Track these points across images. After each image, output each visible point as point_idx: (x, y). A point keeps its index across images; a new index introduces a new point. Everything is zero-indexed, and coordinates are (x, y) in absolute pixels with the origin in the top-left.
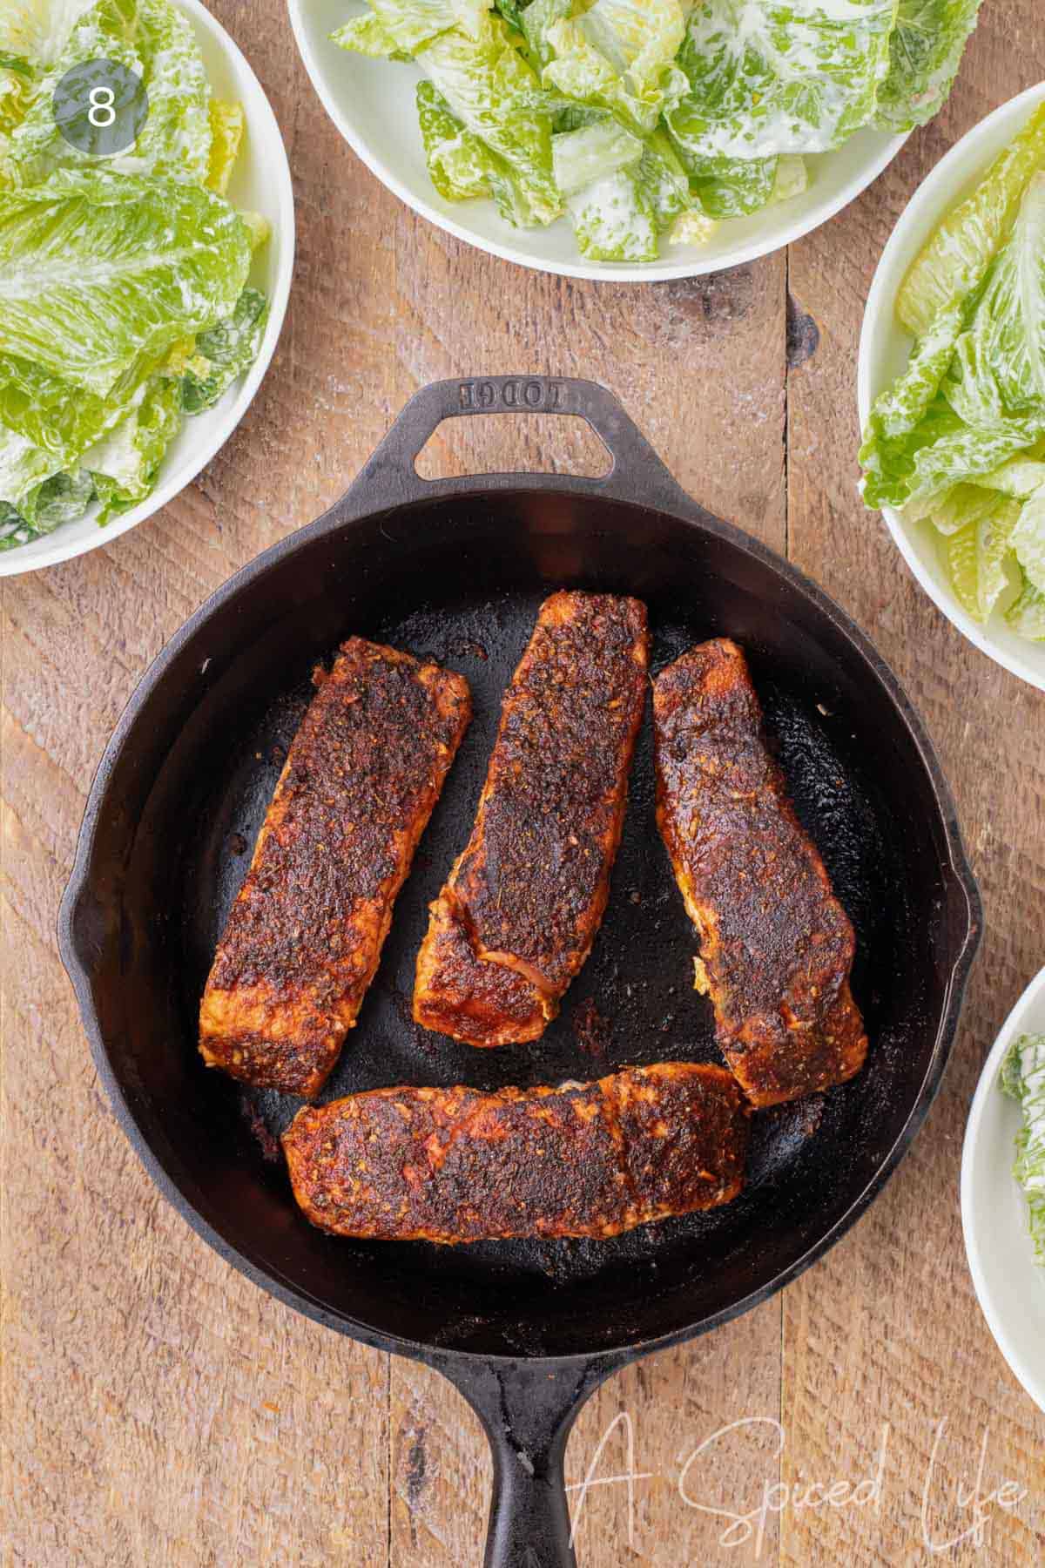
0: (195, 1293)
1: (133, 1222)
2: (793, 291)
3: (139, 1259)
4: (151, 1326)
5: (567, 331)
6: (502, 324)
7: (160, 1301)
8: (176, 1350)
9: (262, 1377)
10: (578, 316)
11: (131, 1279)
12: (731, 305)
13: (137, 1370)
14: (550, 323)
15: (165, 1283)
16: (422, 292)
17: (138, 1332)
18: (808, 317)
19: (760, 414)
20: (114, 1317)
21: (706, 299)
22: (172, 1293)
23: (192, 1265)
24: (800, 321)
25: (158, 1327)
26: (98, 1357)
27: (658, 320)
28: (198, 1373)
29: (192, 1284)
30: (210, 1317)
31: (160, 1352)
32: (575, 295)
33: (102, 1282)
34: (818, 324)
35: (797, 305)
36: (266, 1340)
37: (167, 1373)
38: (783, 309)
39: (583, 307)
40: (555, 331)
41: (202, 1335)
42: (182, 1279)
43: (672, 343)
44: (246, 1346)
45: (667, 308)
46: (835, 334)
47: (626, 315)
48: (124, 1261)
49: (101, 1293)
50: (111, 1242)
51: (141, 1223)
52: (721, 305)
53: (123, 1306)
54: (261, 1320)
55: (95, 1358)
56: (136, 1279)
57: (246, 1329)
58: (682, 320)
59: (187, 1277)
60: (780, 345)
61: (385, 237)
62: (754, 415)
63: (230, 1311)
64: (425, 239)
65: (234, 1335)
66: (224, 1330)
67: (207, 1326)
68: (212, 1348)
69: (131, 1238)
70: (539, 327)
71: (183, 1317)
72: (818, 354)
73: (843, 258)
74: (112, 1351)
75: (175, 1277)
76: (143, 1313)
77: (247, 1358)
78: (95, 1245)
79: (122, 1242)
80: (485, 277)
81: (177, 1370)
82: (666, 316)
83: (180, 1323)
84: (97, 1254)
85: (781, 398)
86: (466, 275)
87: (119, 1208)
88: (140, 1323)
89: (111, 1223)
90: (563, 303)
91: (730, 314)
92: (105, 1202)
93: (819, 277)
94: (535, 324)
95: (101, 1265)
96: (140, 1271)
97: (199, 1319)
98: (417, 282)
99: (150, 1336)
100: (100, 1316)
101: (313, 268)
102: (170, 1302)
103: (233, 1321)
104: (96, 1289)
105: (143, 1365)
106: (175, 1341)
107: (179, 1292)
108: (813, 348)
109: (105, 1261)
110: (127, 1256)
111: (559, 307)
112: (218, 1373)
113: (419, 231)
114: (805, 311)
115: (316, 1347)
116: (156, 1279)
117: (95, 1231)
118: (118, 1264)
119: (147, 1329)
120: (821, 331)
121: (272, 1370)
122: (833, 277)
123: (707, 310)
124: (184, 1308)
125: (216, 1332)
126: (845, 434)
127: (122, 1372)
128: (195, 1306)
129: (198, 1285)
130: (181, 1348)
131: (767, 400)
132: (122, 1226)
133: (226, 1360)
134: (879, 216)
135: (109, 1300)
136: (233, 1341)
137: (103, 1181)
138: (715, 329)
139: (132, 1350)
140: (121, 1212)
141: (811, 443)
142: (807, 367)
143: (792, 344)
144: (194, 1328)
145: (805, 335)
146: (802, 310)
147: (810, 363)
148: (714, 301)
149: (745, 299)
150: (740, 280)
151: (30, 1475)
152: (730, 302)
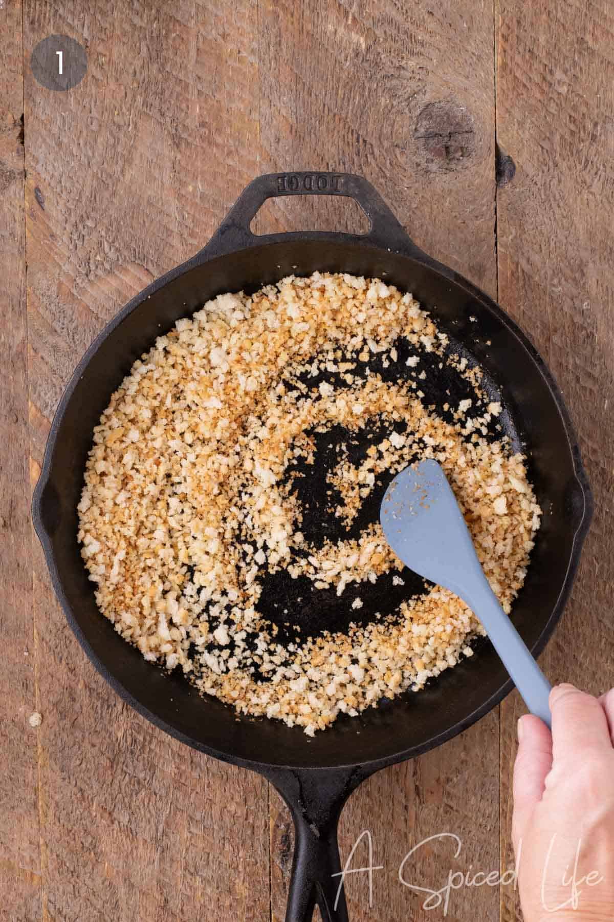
0: (153, 747)
1: (115, 705)
2: (499, 142)
3: (119, 728)
4: (127, 766)
5: (363, 167)
6: (325, 164)
7: (132, 752)
8: (142, 781)
9: (193, 795)
10: (370, 159)
11: (114, 739)
12: (462, 151)
13: (119, 793)
14: (353, 163)
15: (134, 741)
16: (276, 144)
17: (119, 771)
18: (509, 157)
19: (481, 216)
20: (105, 762)
21: (447, 148)
22: (139, 748)
23: (150, 731)
24: (504, 159)
25: (131, 768)
26: (96, 786)
27: (418, 161)
28: (156, 794)
29: (150, 742)
30: (161, 761)
31: (132, 782)
32: (368, 146)
33: (96, 741)
34: (515, 161)
35: (502, 150)
36: (195, 774)
37: (137, 794)
38: (494, 153)
39: (373, 153)
41: (158, 773)
42: (145, 739)
43: (427, 174)
44: (184, 778)
45: (423, 153)
46: (524, 167)
47: (399, 158)
48: (110, 729)
49: (97, 748)
50: (102, 717)
51: (120, 707)
52: (456, 151)
53: (110, 755)
54: (192, 762)
55: (94, 786)
56: (117, 739)
57: (183, 768)
58: (433, 160)
59: (148, 738)
60: (492, 174)
61: (253, 112)
62: (477, 218)
63: (174, 758)
64: (277, 113)
65: (176, 771)
66: (170, 769)
67: (160, 766)
68: (163, 779)
69: (113, 716)
70: (346, 166)
71: (146, 762)
72: (515, 179)
73: (529, 121)
74: (104, 782)
75: (141, 738)
76: (122, 760)
77: (184, 784)
78: (93, 720)
79: (108, 718)
80: (313, 136)
81: (143, 793)
82: (423, 157)
83: (144, 765)
84: (94, 725)
85: (493, 207)
86: (302, 135)
87: (106, 698)
88: (120, 765)
89: (102, 706)
90: (361, 151)
91: (462, 156)
92: (98, 694)
93: (515, 132)
94: (344, 163)
95: (96, 731)
96: (120, 734)
97: (156, 761)
98: (272, 140)
99: (126, 773)
100: (96, 763)
101: (210, 132)
102: (138, 753)
103: (175, 762)
104: (93, 746)
105: (123, 791)
106: (142, 775)
107: (143, 747)
108: (512, 175)
109: (98, 729)
110: (112, 726)
111: (358, 154)
112: (167, 793)
113: (273, 108)
114: (507, 153)
115: (225, 777)
116: (129, 739)
117: (92, 712)
118: (107, 731)
119: (125, 768)
120: (517, 165)
121: (199, 791)
122: (524, 132)
123: (448, 154)
124: (146, 756)
125: (165, 768)
126: (531, 227)
127: (111, 794)
128: (153, 754)
129: (154, 741)
130: (145, 779)
131: (485, 208)
132: (108, 708)
133: (171, 786)
134: (550, 95)
135: (102, 753)
136: (175, 774)
137: (96, 682)
138: (453, 165)
139: (116, 781)
140: (108, 700)
141: (511, 234)
142: (508, 187)
143: (499, 173)
144: (152, 768)
145: (507, 168)
146: (505, 152)
147: (510, 185)
148: (452, 149)
149: (471, 147)
150: (466, 135)
151: (58, 856)
152: (462, 148)
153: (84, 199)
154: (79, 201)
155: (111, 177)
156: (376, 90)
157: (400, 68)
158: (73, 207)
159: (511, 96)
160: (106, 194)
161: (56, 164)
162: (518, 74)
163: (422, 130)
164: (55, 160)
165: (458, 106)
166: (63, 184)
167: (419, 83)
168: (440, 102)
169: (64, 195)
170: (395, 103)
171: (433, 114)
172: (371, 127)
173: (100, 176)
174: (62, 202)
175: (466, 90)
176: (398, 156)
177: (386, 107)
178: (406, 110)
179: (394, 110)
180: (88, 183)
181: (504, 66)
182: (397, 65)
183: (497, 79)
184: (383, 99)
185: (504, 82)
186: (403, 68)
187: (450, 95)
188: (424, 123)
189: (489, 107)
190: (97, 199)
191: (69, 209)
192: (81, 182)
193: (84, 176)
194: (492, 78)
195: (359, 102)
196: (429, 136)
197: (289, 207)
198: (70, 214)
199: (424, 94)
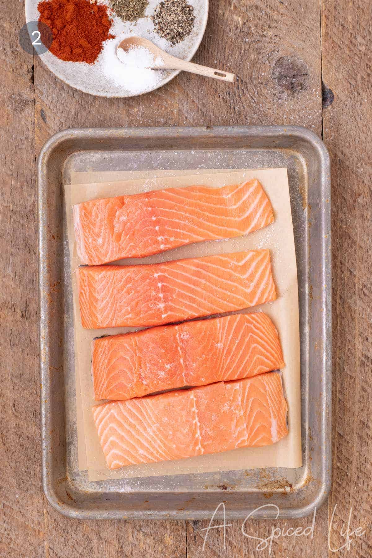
2: (324, 80)
5: (241, 96)
6: (217, 95)
10: (245, 91)
12: (301, 86)
14: (235, 94)
16: (188, 83)
18: (330, 89)
19: (313, 126)
21: (292, 84)
24: (327, 91)
27: (275, 92)
32: (244, 83)
34: (333, 92)
35: (326, 85)
38: (321, 87)
39: (247, 88)
40: (237, 97)
43: (280, 100)
45: (277, 87)
46: (339, 96)
47: (263, 91)
52: (297, 86)
58: (283, 92)
60: (320, 100)
62: (311, 126)
70: (231, 96)
72: (334, 103)
73: (342, 68)
82: (277, 90)
85: (320, 119)
90: (239, 86)
91: (301, 89)
93: (333, 75)
94: (229, 94)
98: (186, 80)
108: (332, 101)
111: (238, 88)
114: (329, 87)
120: (335, 95)
122: (339, 74)
123: (293, 88)
126: (344, 132)
131: (316, 120)
134: (355, 52)
138: (296, 95)
141: (332, 136)
142: (329, 108)
143: (324, 100)
145: (329, 95)
146: (328, 87)
147: (331, 106)
148: (295, 85)
149: (306, 83)
150: (304, 77)
151: (55, 520)
152: (301, 85)
153: (71, 116)
154: (68, 117)
155: (87, 104)
156: (248, 49)
157: (263, 36)
158: (64, 121)
159: (331, 52)
160: (84, 114)
161: (53, 95)
162: (335, 39)
163: (277, 74)
164: (53, 92)
165: (298, 59)
166: (58, 108)
167: (275, 45)
168: (288, 56)
169: (59, 115)
170: (260, 57)
171: (283, 64)
172: (245, 72)
173: (80, 102)
174: (57, 119)
175: (303, 49)
176: (262, 89)
177: (255, 59)
178: (267, 62)
179: (259, 62)
180: (73, 107)
181: (327, 34)
182: (261, 34)
183: (322, 42)
184: (253, 56)
185: (327, 44)
186: (265, 36)
187: (293, 52)
188: (278, 69)
189: (318, 60)
190: (79, 117)
191: (62, 123)
192: (69, 106)
193: (70, 102)
194: (319, 42)
195: (238, 56)
196: (281, 77)
197: (196, 121)
198: (62, 126)
199: (278, 51)
